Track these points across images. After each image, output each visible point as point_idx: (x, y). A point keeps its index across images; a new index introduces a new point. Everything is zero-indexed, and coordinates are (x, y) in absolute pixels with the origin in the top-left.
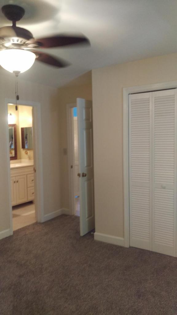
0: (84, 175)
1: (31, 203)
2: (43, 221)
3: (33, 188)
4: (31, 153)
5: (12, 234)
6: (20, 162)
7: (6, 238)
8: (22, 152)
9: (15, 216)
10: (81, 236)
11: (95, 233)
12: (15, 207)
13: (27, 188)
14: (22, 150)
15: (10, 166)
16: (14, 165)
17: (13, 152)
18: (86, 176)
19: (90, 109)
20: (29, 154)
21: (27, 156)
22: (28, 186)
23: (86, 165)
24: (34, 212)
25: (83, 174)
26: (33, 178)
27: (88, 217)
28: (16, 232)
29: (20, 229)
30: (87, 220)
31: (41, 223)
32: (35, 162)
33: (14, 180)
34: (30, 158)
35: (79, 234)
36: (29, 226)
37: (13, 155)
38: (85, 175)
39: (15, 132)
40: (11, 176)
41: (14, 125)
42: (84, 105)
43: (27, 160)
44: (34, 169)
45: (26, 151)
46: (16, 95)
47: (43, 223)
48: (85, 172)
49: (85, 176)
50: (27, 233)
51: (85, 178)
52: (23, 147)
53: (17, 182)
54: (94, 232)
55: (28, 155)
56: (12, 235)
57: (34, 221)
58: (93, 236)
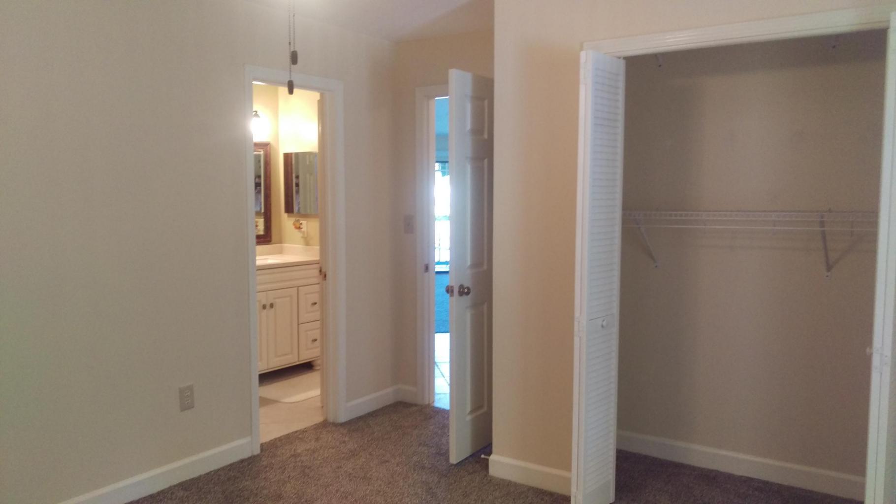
0: (463, 291)
1: (307, 367)
2: (343, 418)
3: (318, 324)
4: (311, 226)
5: (257, 451)
6: (280, 252)
7: (242, 461)
8: (285, 222)
9: (265, 402)
10: (452, 465)
11: (493, 458)
12: (267, 377)
13: (298, 324)
14: (285, 216)
15: (254, 260)
16: (265, 257)
17: (261, 222)
18: (470, 295)
19: (486, 102)
20: (304, 229)
21: (301, 235)
22: (301, 322)
23: (469, 263)
24: (316, 392)
25: (461, 287)
26: (315, 298)
27: (472, 412)
28: (269, 448)
29: (280, 439)
30: (469, 418)
31: (336, 425)
32: (323, 251)
33: (264, 302)
34: (307, 242)
35: (447, 459)
36: (304, 431)
37: (259, 231)
38: (466, 290)
39: (267, 164)
40: (259, 288)
41: (265, 146)
42: (468, 90)
43: (299, 247)
44: (320, 271)
45: (298, 221)
46: (290, 50)
47: (342, 425)
48: (467, 284)
49: (468, 294)
50: (299, 451)
51: (467, 300)
52: (289, 209)
53: (272, 306)
54: (490, 453)
55: (303, 233)
56: (258, 455)
57: (318, 419)
58: (485, 465)
